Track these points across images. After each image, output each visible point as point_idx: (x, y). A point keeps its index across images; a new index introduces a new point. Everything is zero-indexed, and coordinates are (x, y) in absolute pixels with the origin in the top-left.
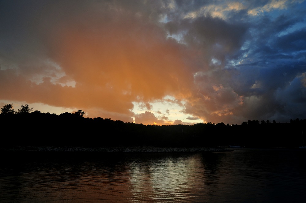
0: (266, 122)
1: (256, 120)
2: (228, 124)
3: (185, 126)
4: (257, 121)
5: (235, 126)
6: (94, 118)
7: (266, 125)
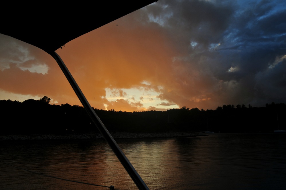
0: (241, 106)
1: (231, 105)
2: (202, 110)
3: (158, 112)
4: (233, 105)
5: (209, 111)
6: (62, 105)
7: (241, 109)
